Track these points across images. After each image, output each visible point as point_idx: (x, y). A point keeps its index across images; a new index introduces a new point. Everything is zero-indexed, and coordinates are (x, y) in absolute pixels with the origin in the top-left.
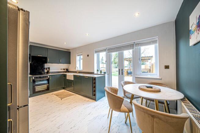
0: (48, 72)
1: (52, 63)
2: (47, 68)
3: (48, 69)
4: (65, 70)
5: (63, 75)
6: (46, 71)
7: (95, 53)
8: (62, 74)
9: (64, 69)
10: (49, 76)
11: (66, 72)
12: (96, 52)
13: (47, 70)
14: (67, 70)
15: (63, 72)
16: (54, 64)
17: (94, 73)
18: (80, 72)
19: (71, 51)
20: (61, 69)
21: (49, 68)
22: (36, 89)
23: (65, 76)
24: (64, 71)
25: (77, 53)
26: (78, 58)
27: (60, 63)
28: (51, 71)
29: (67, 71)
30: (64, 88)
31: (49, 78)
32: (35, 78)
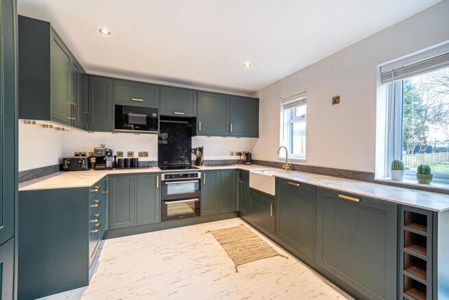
0: (198, 162)
1: (209, 135)
2: (195, 150)
3: (198, 152)
4: (243, 157)
5: (238, 172)
6: (194, 157)
7: (378, 82)
8: (236, 170)
9: (240, 154)
10: (199, 174)
11: (244, 163)
12: (385, 77)
13: (195, 153)
14: (248, 155)
15: (238, 162)
16: (213, 137)
17: (372, 175)
18: (294, 168)
19: (260, 96)
20: (232, 154)
21: (201, 150)
22: (168, 208)
23: (244, 175)
24: (238, 158)
25: (284, 100)
26: (285, 115)
27: (230, 135)
28: (205, 158)
29: (249, 159)
30: (239, 215)
31: (199, 180)
32: (166, 176)
